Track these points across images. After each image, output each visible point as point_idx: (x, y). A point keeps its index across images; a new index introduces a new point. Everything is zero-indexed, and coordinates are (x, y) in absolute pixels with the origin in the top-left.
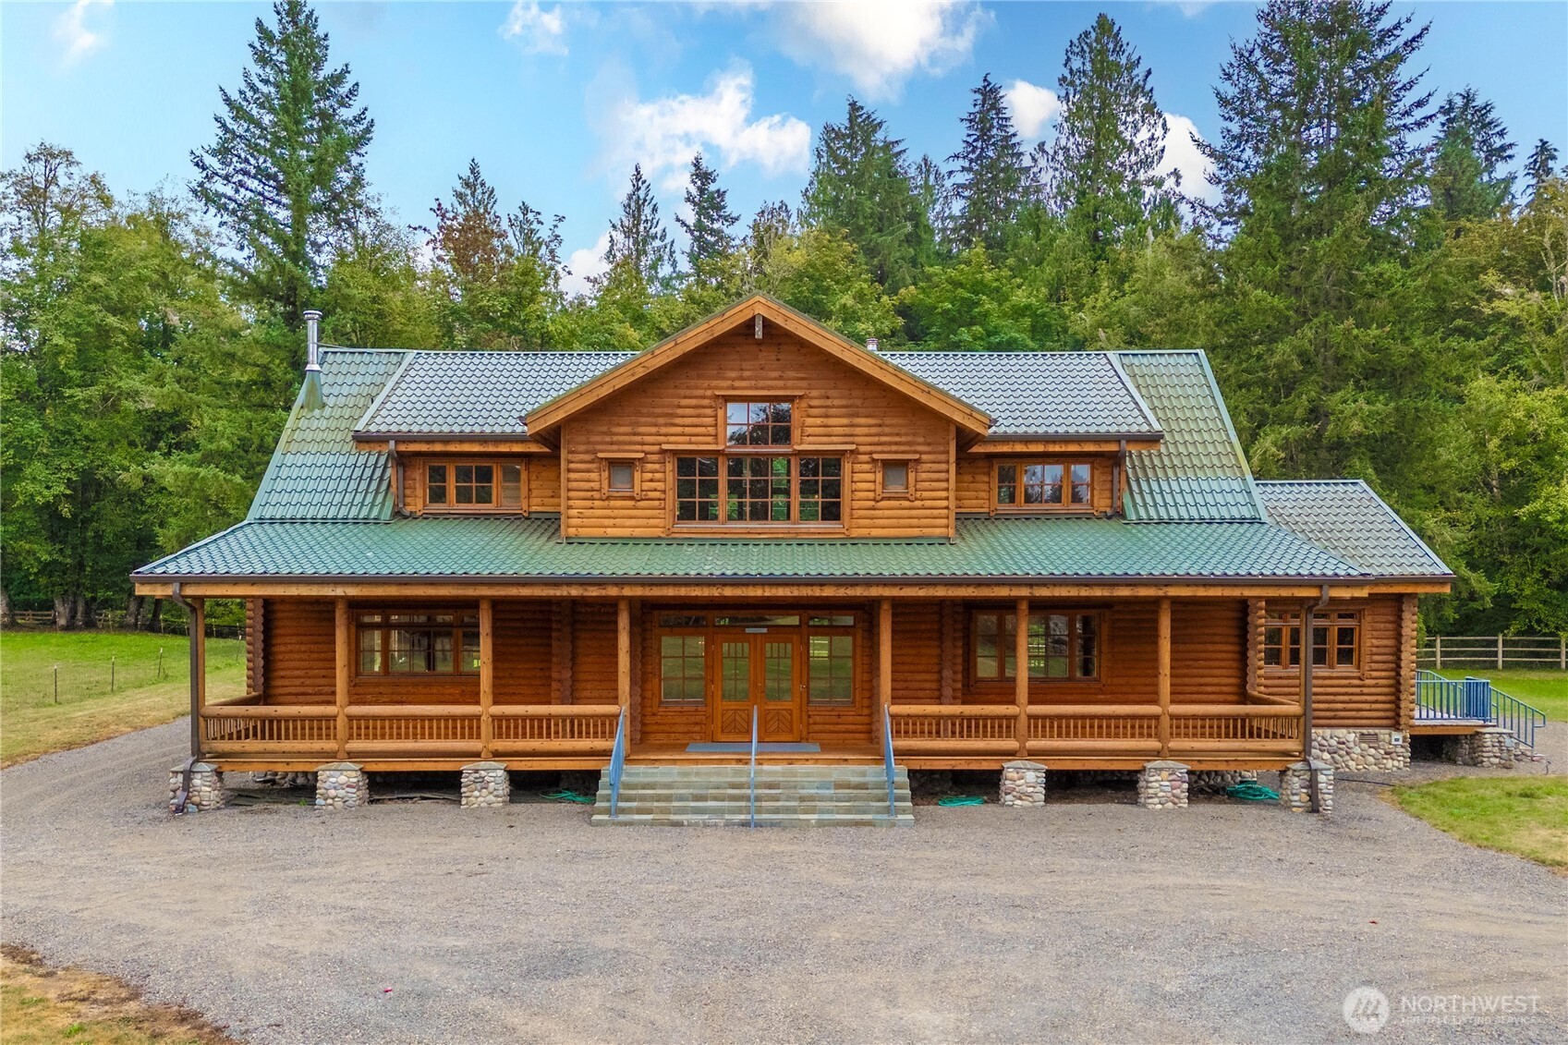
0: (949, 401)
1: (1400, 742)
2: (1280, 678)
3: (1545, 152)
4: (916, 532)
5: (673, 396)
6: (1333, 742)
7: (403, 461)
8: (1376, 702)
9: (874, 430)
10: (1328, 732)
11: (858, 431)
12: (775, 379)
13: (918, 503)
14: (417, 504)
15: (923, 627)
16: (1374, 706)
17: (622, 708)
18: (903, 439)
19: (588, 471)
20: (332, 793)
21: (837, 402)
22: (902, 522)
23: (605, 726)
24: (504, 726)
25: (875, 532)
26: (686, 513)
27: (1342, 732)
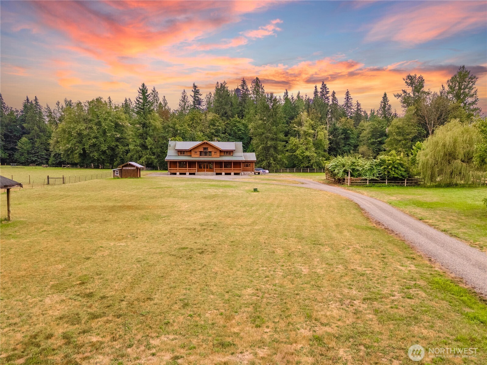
3: (334, 93)
4: (217, 157)
7: (179, 151)
11: (213, 150)
12: (207, 146)
14: (180, 154)
15: (217, 163)
17: (197, 169)
18: (216, 151)
19: (194, 152)
21: (211, 148)
23: (196, 170)
24: (189, 170)
25: (214, 157)
26: (200, 155)
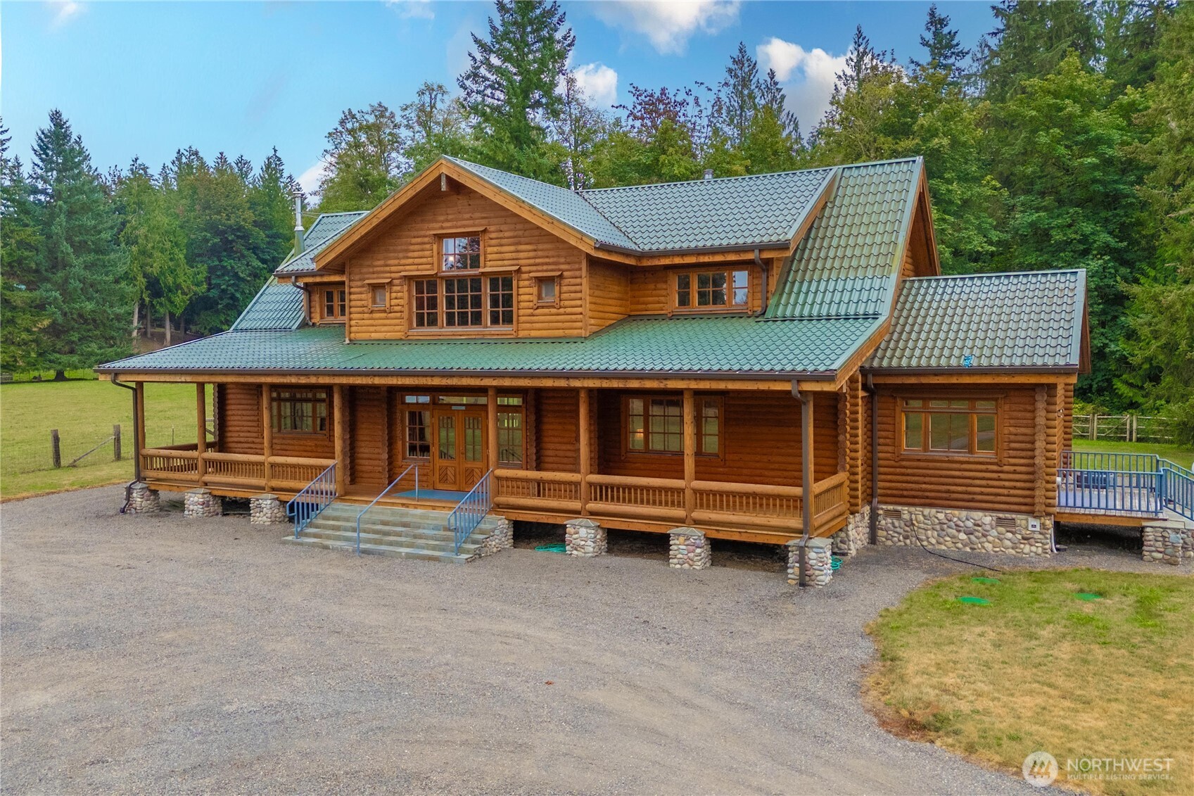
0: (567, 229)
1: (1038, 529)
2: (919, 460)
4: (560, 333)
5: (407, 237)
6: (969, 524)
7: (308, 289)
8: (1015, 488)
9: (532, 254)
10: (964, 514)
11: (522, 255)
12: (468, 219)
13: (562, 310)
14: (317, 317)
15: (567, 408)
16: (1012, 492)
17: (336, 462)
18: (551, 260)
19: (361, 293)
20: (191, 507)
21: (507, 234)
22: (551, 325)
24: (277, 471)
25: (534, 333)
26: (418, 319)
27: (977, 515)
